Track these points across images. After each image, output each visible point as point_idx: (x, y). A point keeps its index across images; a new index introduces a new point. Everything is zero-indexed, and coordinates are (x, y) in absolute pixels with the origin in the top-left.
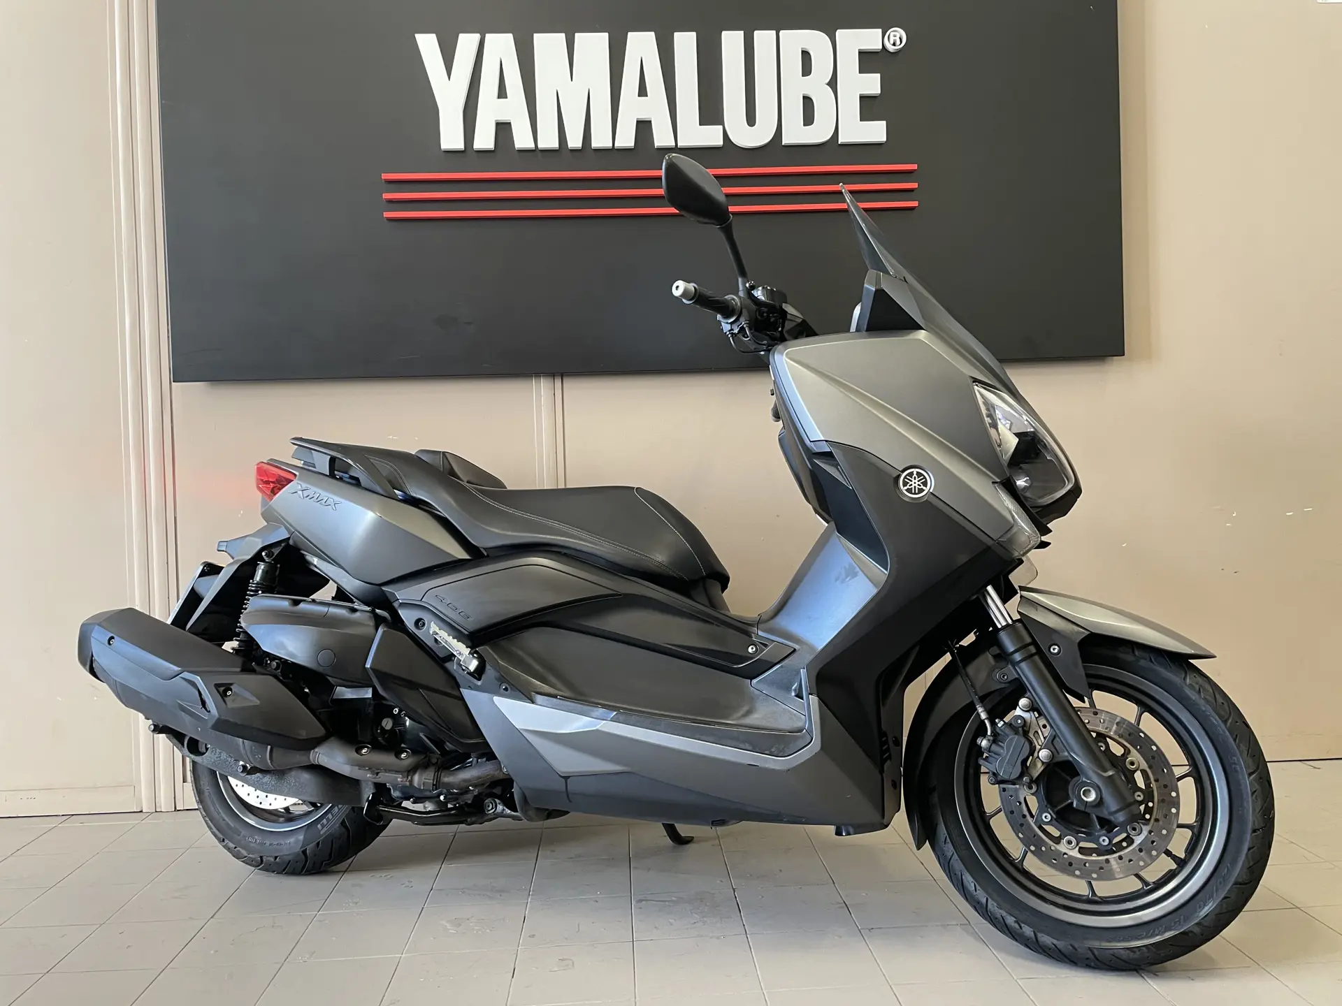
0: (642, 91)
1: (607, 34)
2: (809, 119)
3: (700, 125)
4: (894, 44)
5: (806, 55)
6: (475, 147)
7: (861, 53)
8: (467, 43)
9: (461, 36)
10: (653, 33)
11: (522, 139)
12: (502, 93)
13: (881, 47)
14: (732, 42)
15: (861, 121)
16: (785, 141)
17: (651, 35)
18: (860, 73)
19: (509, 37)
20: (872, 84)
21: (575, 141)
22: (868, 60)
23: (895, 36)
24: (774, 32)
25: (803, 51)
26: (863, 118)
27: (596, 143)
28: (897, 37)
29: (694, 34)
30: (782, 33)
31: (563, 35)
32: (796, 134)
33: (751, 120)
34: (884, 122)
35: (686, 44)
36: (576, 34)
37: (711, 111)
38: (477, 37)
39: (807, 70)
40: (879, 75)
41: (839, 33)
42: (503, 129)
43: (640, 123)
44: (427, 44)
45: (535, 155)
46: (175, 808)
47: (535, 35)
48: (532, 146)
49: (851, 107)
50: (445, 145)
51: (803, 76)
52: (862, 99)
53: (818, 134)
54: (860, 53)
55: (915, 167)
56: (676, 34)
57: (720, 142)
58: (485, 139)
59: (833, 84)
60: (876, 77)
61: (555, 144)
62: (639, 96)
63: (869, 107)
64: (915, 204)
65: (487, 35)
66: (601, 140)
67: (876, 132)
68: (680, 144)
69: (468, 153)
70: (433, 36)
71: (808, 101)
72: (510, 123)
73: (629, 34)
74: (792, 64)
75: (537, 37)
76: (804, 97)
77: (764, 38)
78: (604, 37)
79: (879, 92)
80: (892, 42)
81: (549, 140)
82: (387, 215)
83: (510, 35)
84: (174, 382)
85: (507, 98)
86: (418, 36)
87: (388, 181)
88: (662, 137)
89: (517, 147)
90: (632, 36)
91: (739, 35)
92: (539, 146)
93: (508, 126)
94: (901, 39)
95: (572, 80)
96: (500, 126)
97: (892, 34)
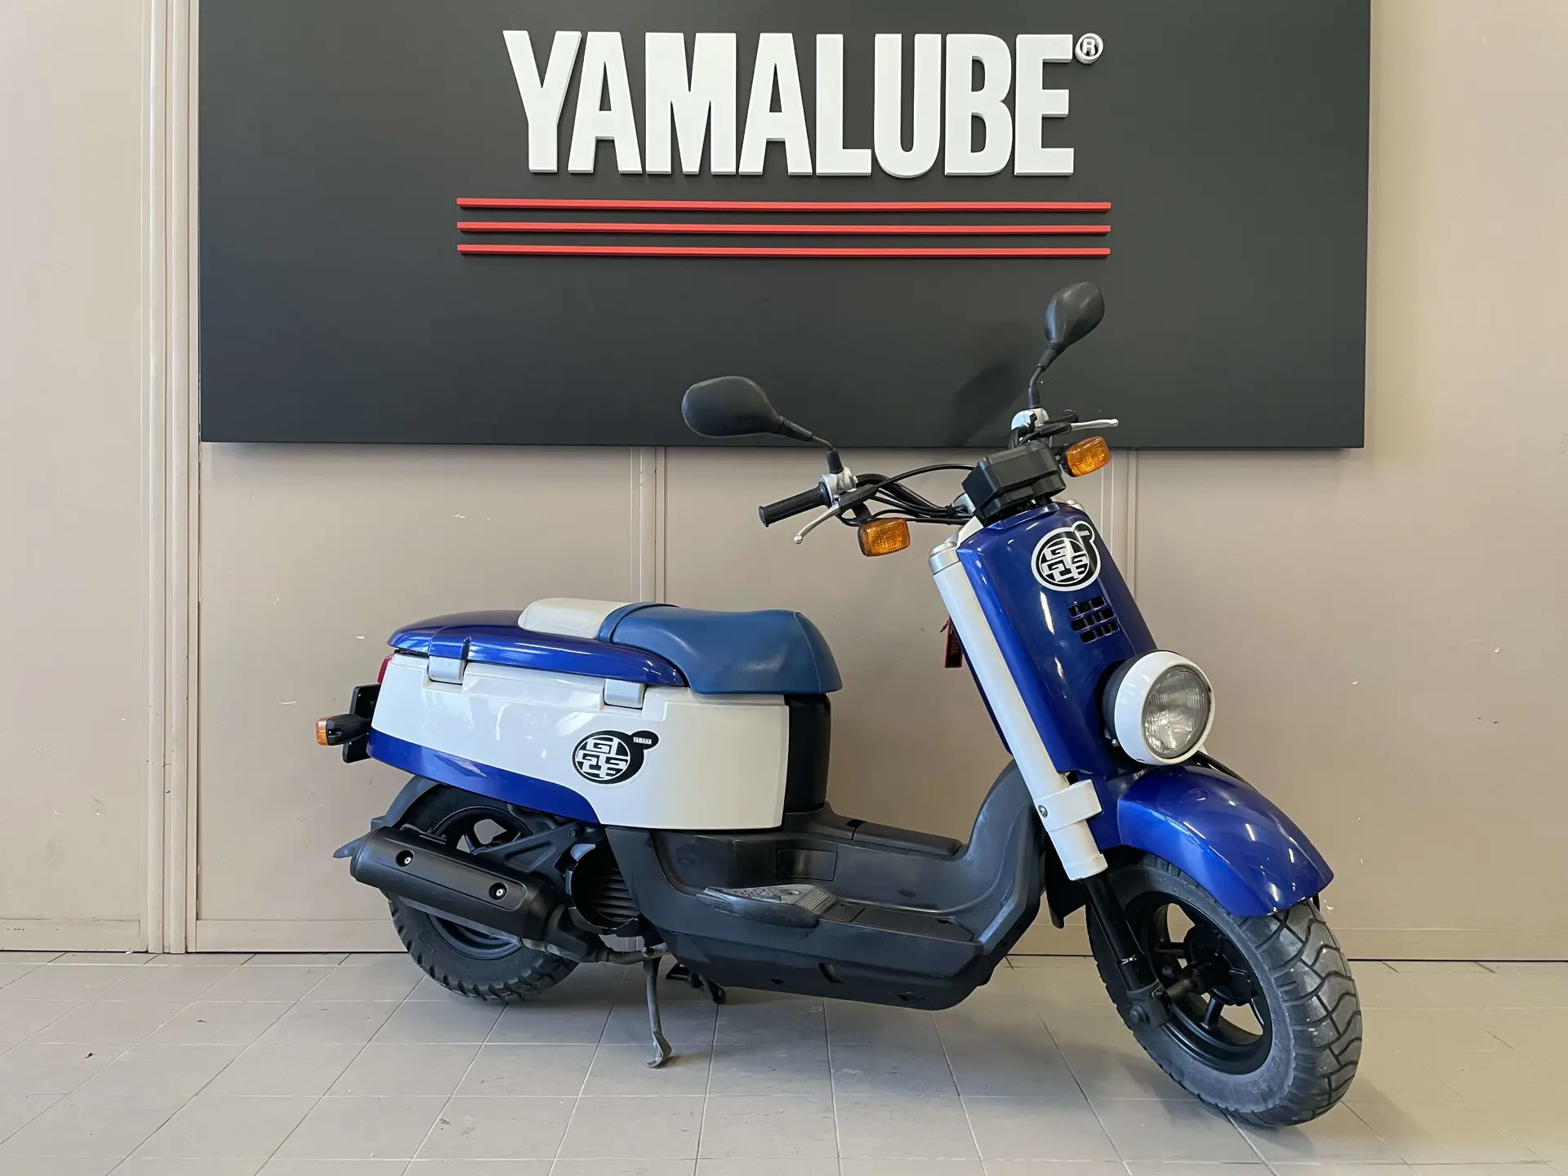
0: (776, 106)
1: (734, 36)
2: (978, 144)
3: (844, 148)
4: (1088, 54)
5: (978, 65)
6: (569, 169)
7: (1046, 64)
8: (565, 43)
9: (558, 34)
10: (790, 35)
11: (627, 161)
12: (605, 105)
13: (1071, 57)
14: (887, 47)
15: (1042, 147)
16: (950, 169)
18: (1043, 89)
19: (616, 37)
20: (1059, 102)
21: (691, 165)
22: (1054, 74)
23: (1089, 44)
24: (939, 36)
25: (973, 60)
26: (1046, 144)
27: (717, 167)
28: (1091, 45)
29: (840, 37)
30: (949, 37)
31: (681, 35)
32: (961, 162)
33: (907, 143)
34: (1072, 150)
35: (830, 48)
37: (858, 132)
38: (577, 35)
39: (978, 83)
40: (1067, 91)
41: (1022, 40)
42: (605, 147)
43: (770, 143)
44: (518, 43)
45: (642, 179)
46: (186, 948)
47: (648, 35)
49: (1030, 130)
50: (535, 165)
51: (973, 90)
52: (1045, 121)
53: (989, 162)
55: (1107, 205)
56: (819, 37)
57: (868, 170)
58: (582, 160)
59: (1010, 101)
60: (1064, 94)
61: (667, 168)
62: (771, 111)
64: (1107, 251)
66: (722, 163)
67: (1061, 161)
68: (819, 171)
69: (561, 176)
70: (525, 34)
71: (978, 123)
72: (613, 141)
73: (762, 35)
74: (960, 74)
75: (651, 38)
76: (973, 116)
77: (929, 45)
78: (731, 38)
79: (1067, 113)
80: (1085, 51)
81: (659, 163)
82: (460, 248)
83: (617, 35)
84: (202, 441)
85: (610, 110)
87: (465, 208)
88: (798, 162)
89: (620, 169)
90: (765, 38)
91: (897, 38)
92: (647, 169)
93: (611, 144)
94: (1095, 46)
95: (690, 90)
96: (601, 144)
97: (1085, 41)
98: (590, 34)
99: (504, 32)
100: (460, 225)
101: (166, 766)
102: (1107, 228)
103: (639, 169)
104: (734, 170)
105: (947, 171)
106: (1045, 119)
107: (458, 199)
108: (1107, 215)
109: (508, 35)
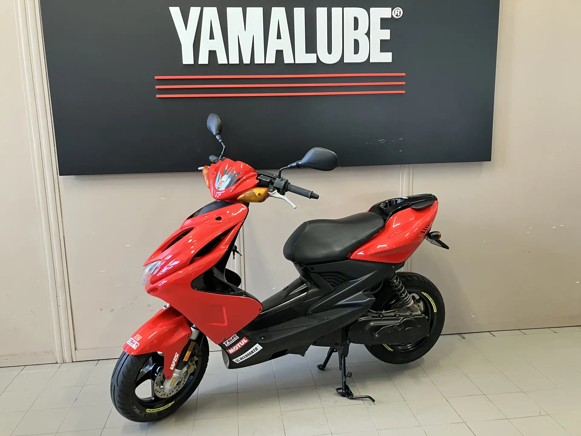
0: (279, 37)
1: (262, 8)
2: (356, 51)
3: (306, 53)
4: (397, 16)
5: (356, 20)
7: (382, 19)
8: (194, 12)
9: (191, 8)
10: (284, 8)
11: (222, 59)
12: (212, 37)
13: (391, 17)
14: (321, 13)
15: (380, 52)
16: (346, 61)
17: (283, 9)
18: (381, 29)
19: (215, 9)
20: (386, 34)
21: (247, 60)
22: (385, 23)
23: (397, 12)
24: (342, 8)
25: (354, 17)
26: (382, 51)
27: (256, 62)
28: (398, 12)
29: (304, 8)
30: (345, 9)
31: (241, 8)
32: (350, 58)
33: (330, 51)
34: (391, 53)
35: (299, 13)
36: (248, 8)
37: (311, 47)
38: (200, 8)
39: (356, 27)
41: (372, 10)
42: (212, 54)
43: (277, 51)
44: (175, 12)
45: (228, 67)
46: (72, 360)
47: (228, 8)
48: (227, 63)
49: (376, 46)
50: (184, 62)
51: (354, 30)
52: (381, 42)
53: (361, 58)
55: (404, 74)
56: (295, 9)
57: (315, 61)
58: (204, 59)
59: (368, 34)
60: (388, 31)
61: (238, 62)
62: (277, 39)
63: (384, 46)
65: (205, 8)
66: (259, 60)
67: (387, 57)
68: (296, 62)
69: (196, 67)
70: (178, 8)
71: (356, 42)
72: (215, 51)
73: (273, 8)
74: (349, 24)
75: (229, 10)
76: (354, 39)
77: (336, 11)
79: (389, 39)
80: (396, 15)
81: (234, 60)
82: (157, 96)
83: (216, 8)
84: (60, 175)
85: (214, 39)
86: (171, 8)
87: (158, 79)
88: (288, 59)
89: (220, 62)
91: (326, 8)
92: (230, 63)
94: (400, 12)
95: (245, 31)
97: (396, 10)
100: (157, 87)
101: (58, 297)
102: (404, 83)
104: (264, 63)
107: (155, 77)
108: (404, 78)
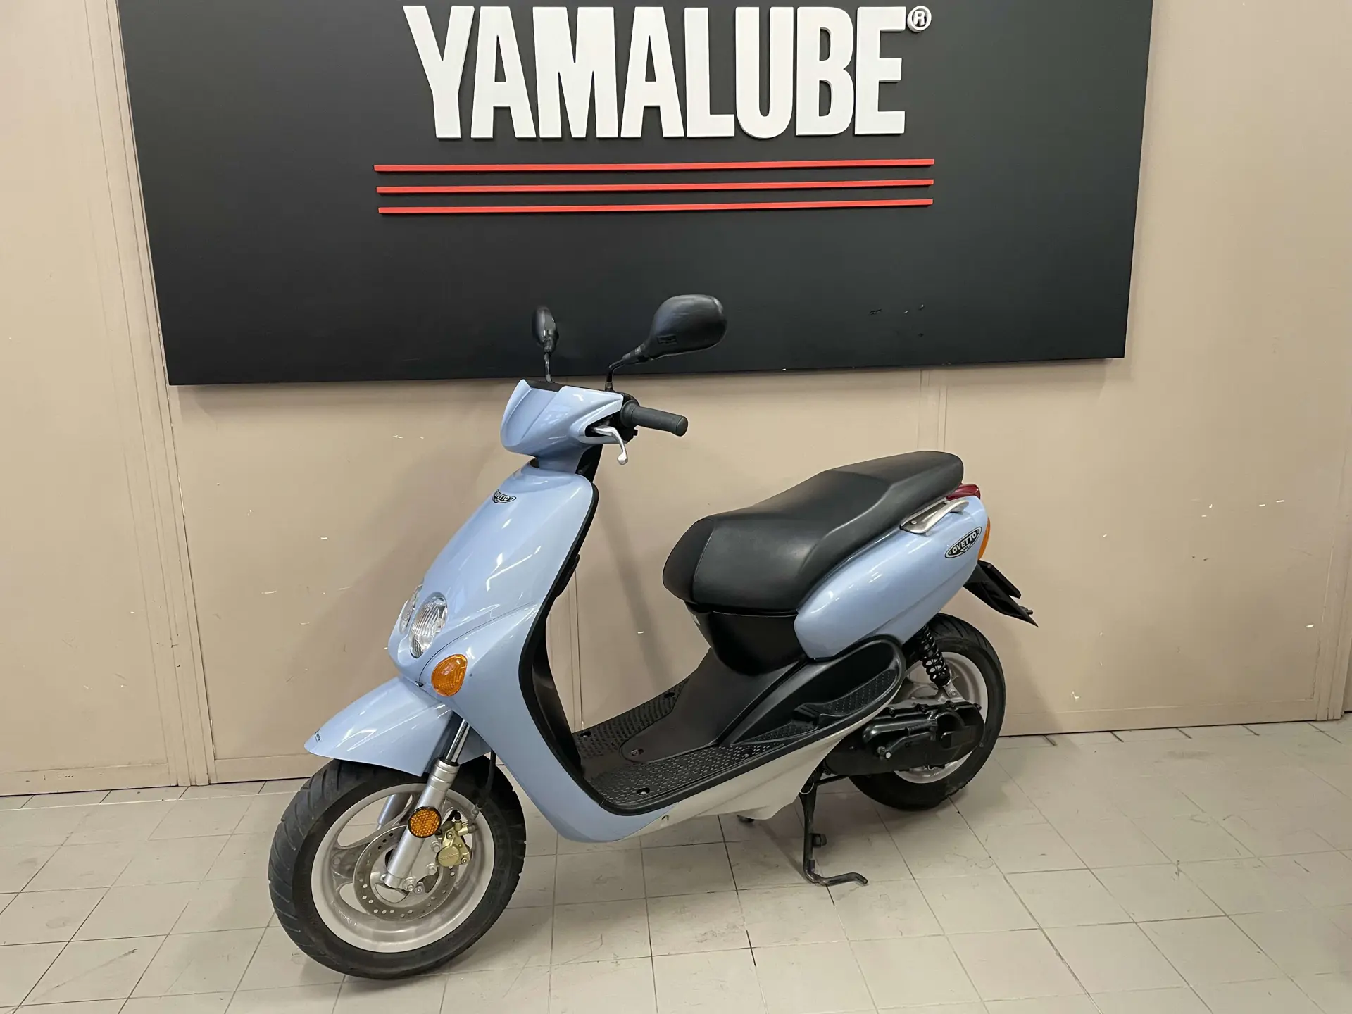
0: (650, 76)
1: (611, 10)
2: (825, 108)
3: (712, 113)
4: (918, 25)
5: (825, 34)
6: (472, 137)
8: (460, 17)
9: (454, 8)
10: (661, 9)
11: (523, 128)
12: (500, 76)
13: (904, 28)
14: (747, 18)
15: (879, 111)
16: (800, 131)
18: (880, 57)
19: (506, 11)
20: (893, 69)
21: (579, 131)
22: (891, 42)
23: (919, 15)
24: (791, 9)
25: (821, 30)
26: (882, 107)
27: (600, 134)
28: (921, 17)
29: (706, 10)
30: (800, 10)
31: (564, 10)
32: (811, 124)
33: (765, 109)
34: (903, 113)
35: (697, 20)
36: (580, 9)
37: (723, 100)
38: (472, 9)
39: (825, 53)
40: (899, 60)
41: (862, 11)
42: (502, 115)
43: (646, 108)
44: (417, 17)
45: (537, 144)
46: (209, 781)
47: (535, 9)
48: (535, 136)
49: (869, 95)
50: (440, 134)
52: (882, 85)
53: (834, 124)
54: (881, 32)
55: (932, 162)
56: (687, 10)
57: (731, 132)
58: (483, 127)
59: (852, 69)
60: (897, 62)
61: (559, 135)
62: (646, 80)
64: (930, 202)
65: (482, 8)
66: (606, 129)
67: (894, 122)
68: (689, 135)
69: (465, 144)
70: (423, 9)
71: (825, 87)
72: (508, 109)
73: (636, 8)
74: (809, 43)
75: (538, 13)
76: (821, 82)
77: (781, 16)
78: (610, 11)
79: (900, 79)
80: (916, 22)
81: (551, 129)
82: (381, 210)
83: (507, 9)
84: (170, 384)
85: (505, 81)
87: (381, 173)
88: (671, 127)
89: (517, 135)
90: (639, 11)
91: (756, 10)
92: (541, 136)
93: (507, 111)
94: (925, 18)
95: (575, 62)
96: (499, 112)
97: (917, 13)
98: (483, 9)
99: (406, 8)
100: (380, 190)
101: (174, 646)
102: (930, 182)
103: (534, 136)
104: (616, 135)
105: (798, 133)
106: (880, 83)
107: (375, 166)
108: (930, 168)
109: (407, 9)
